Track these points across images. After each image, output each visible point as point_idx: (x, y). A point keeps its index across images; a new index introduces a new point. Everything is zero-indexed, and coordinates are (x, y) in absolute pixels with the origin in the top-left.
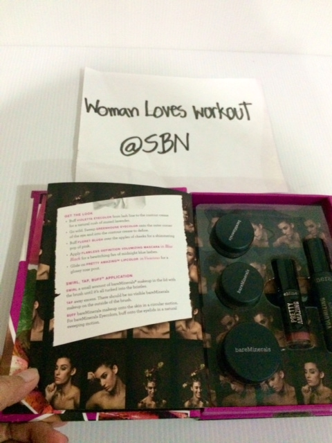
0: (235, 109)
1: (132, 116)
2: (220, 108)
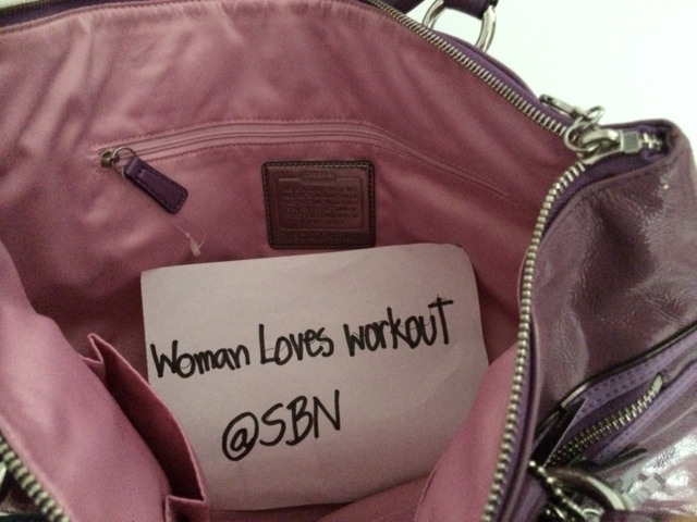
0: (421, 318)
1: (238, 366)
2: (395, 322)
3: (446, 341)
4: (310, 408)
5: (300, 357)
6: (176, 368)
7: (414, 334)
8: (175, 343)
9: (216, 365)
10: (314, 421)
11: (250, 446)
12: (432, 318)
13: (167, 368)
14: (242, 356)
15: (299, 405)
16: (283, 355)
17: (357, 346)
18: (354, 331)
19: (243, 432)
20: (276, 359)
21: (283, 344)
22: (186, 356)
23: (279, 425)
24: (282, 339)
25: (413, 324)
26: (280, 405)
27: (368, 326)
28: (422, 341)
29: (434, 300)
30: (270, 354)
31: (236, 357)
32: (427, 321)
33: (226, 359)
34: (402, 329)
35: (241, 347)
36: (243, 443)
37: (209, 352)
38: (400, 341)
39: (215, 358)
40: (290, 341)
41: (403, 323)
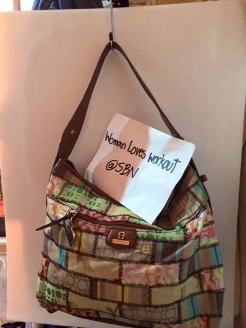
0: (170, 162)
1: (122, 148)
2: (163, 159)
3: (171, 172)
4: (130, 169)
5: (136, 155)
6: (109, 141)
7: (165, 165)
8: (112, 134)
9: (117, 145)
10: (129, 172)
11: (112, 168)
12: (173, 164)
13: (108, 139)
14: (124, 146)
15: (129, 166)
16: (133, 152)
17: (150, 160)
18: (152, 156)
19: (113, 164)
20: (131, 152)
21: (135, 149)
22: (112, 138)
23: (121, 168)
24: (135, 147)
25: (167, 163)
26: (124, 163)
27: (156, 157)
28: (165, 169)
29: (176, 159)
30: (130, 150)
31: (123, 145)
32: (171, 164)
33: (120, 145)
34: (163, 162)
35: (125, 144)
36: (111, 167)
37: (117, 141)
38: (161, 165)
39: (118, 143)
40: (136, 149)
41: (165, 161)
